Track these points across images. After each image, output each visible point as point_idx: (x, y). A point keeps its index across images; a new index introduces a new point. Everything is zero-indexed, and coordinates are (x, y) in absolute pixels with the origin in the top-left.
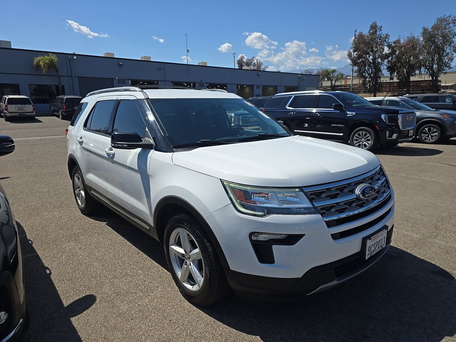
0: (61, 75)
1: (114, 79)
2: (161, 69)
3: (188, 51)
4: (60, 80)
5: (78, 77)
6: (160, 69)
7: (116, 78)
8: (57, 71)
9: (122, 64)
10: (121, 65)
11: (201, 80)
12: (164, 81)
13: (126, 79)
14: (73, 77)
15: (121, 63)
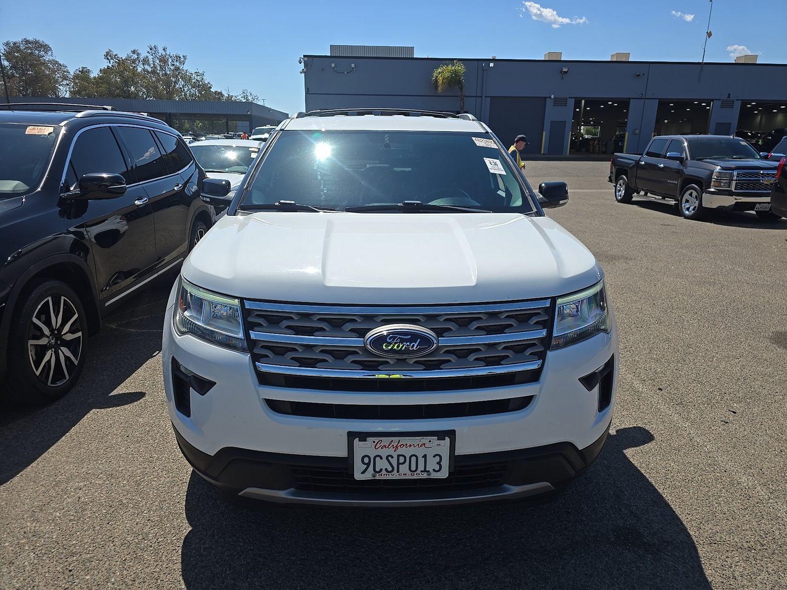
0: (466, 95)
1: (548, 97)
2: (641, 75)
3: (709, 35)
4: (463, 102)
5: (491, 97)
6: (638, 75)
7: (551, 97)
8: (461, 89)
9: (567, 70)
10: (566, 72)
11: (729, 94)
12: (643, 99)
13: (570, 98)
14: (484, 97)
15: (565, 70)
